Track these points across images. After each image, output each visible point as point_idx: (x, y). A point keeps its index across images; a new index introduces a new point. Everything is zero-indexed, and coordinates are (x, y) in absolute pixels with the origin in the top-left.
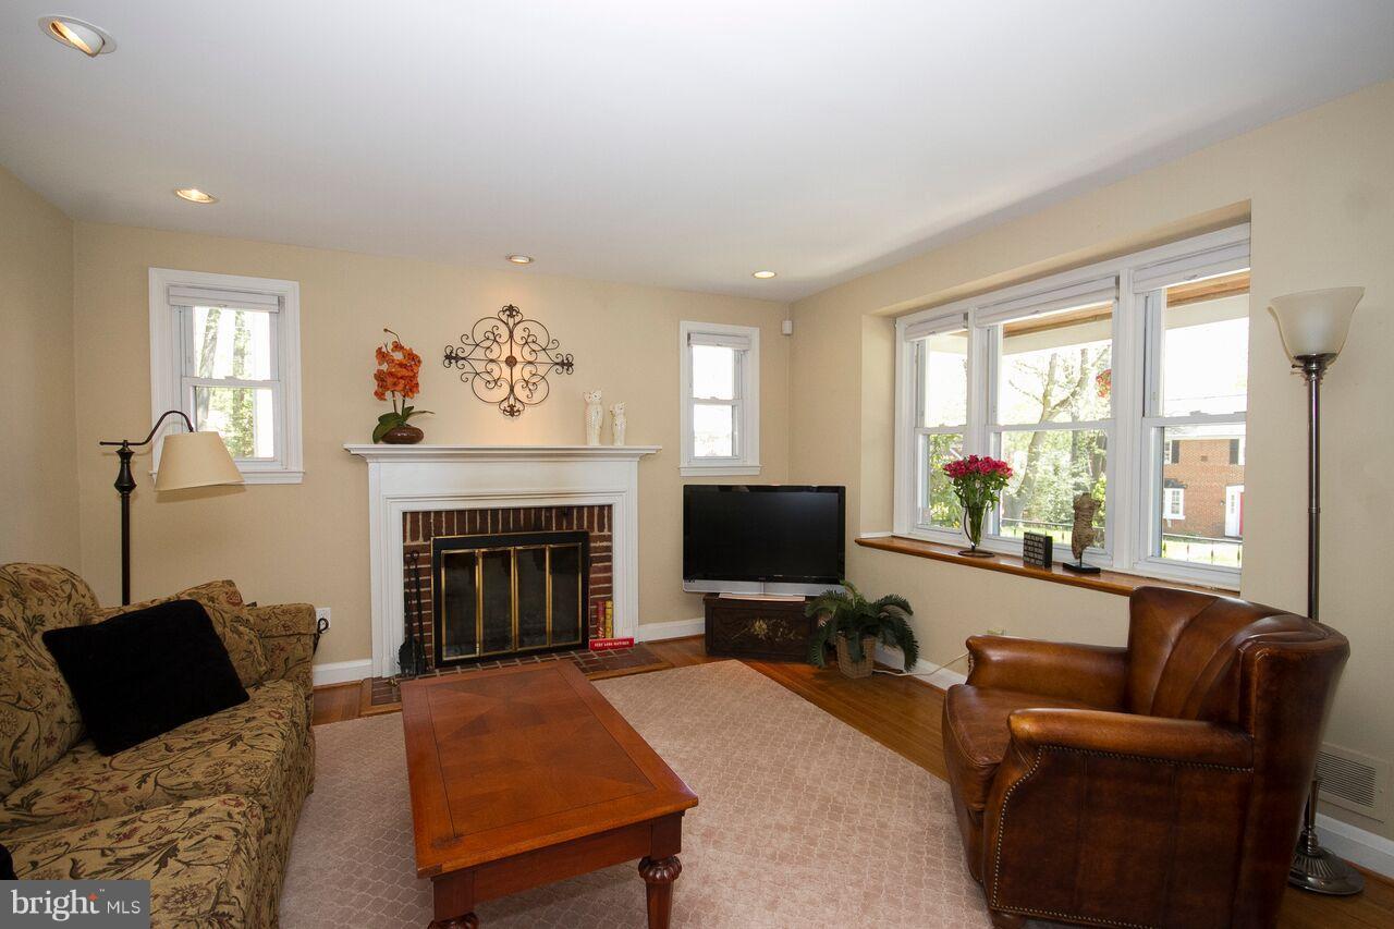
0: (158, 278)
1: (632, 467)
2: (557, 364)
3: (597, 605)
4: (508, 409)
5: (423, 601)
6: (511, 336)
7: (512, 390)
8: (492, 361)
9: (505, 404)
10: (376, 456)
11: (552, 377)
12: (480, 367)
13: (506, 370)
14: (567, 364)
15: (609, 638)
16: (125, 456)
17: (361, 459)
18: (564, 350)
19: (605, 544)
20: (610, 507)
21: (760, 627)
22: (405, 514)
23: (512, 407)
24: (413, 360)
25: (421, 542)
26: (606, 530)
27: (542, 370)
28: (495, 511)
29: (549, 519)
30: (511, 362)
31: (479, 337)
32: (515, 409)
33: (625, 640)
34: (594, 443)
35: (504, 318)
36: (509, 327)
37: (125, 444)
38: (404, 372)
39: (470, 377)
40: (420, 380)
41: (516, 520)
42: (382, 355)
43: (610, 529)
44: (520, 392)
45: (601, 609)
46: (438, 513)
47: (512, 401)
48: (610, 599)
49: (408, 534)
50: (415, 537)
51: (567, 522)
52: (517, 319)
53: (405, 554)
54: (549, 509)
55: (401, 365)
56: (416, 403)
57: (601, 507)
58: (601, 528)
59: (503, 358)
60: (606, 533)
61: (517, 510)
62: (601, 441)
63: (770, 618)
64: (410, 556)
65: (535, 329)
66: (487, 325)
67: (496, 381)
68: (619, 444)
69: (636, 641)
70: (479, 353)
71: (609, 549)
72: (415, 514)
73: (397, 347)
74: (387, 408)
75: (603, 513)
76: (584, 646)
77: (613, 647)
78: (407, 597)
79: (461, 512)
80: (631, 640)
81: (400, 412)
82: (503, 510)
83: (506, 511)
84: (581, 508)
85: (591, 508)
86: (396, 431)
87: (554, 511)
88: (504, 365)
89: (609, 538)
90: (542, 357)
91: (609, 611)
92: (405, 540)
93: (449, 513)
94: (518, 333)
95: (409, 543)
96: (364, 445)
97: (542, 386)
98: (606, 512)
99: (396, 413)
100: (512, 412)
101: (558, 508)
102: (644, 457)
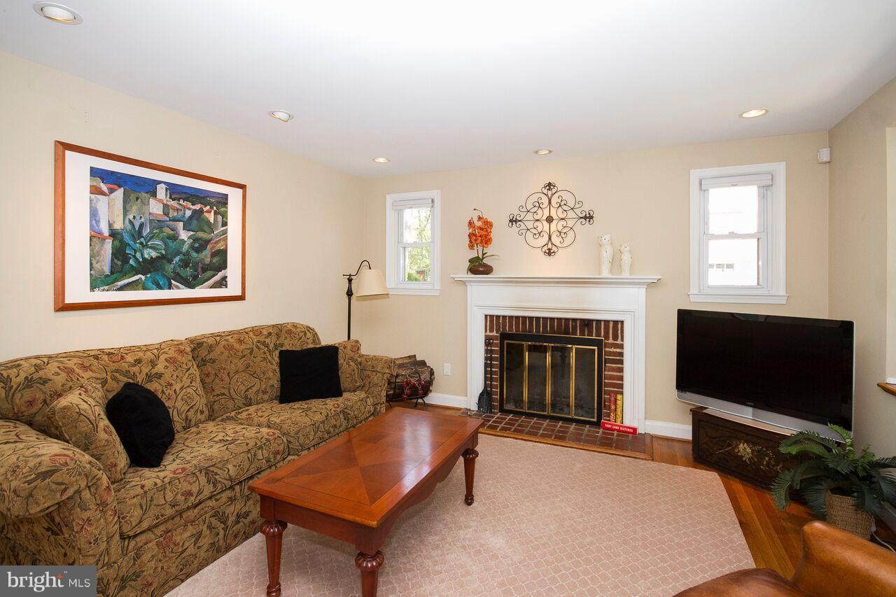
0: (390, 199)
1: (641, 292)
2: (582, 218)
3: (610, 395)
4: (547, 251)
5: (493, 369)
6: (550, 203)
7: (550, 239)
8: (538, 220)
9: (546, 248)
10: (470, 282)
11: (578, 227)
12: (530, 225)
13: (546, 225)
14: (589, 218)
15: (619, 423)
16: (350, 281)
17: (464, 283)
18: (586, 208)
19: (618, 350)
20: (622, 322)
21: (744, 450)
22: (486, 316)
23: (549, 250)
24: (488, 225)
25: (494, 333)
26: (620, 339)
27: (570, 223)
28: (538, 319)
29: (574, 328)
30: (550, 220)
31: (529, 206)
32: (552, 251)
33: (631, 428)
34: (605, 274)
35: (545, 191)
36: (548, 198)
37: (350, 275)
38: (483, 233)
39: (524, 232)
40: (492, 235)
41: (552, 326)
42: (471, 224)
43: (622, 340)
44: (555, 240)
45: (613, 399)
46: (504, 317)
47: (550, 246)
48: (622, 393)
49: (488, 328)
50: (491, 331)
51: (588, 330)
52: (554, 191)
53: (486, 340)
54: (574, 320)
55: (481, 229)
56: (490, 250)
57: (616, 323)
58: (615, 338)
59: (545, 218)
60: (619, 342)
61: (552, 319)
62: (611, 271)
63: (754, 444)
64: (488, 341)
65: (566, 196)
66: (535, 198)
67: (540, 233)
68: (626, 275)
69: (639, 431)
70: (530, 216)
71: (621, 354)
72: (492, 316)
73: (480, 218)
74: (473, 254)
75: (616, 328)
76: (598, 424)
77: (619, 431)
78: (486, 365)
79: (517, 318)
80: (635, 430)
81: (481, 256)
82: (543, 318)
83: (545, 319)
84: (598, 322)
85: (607, 322)
86: (479, 267)
87: (578, 322)
88: (545, 223)
89: (621, 346)
90: (571, 214)
91: (619, 403)
92: (486, 331)
93: (511, 317)
94: (555, 200)
95: (488, 333)
96: (465, 275)
97: (571, 234)
98: (619, 326)
99: (478, 257)
100: (549, 253)
101: (582, 320)
102: (651, 285)
